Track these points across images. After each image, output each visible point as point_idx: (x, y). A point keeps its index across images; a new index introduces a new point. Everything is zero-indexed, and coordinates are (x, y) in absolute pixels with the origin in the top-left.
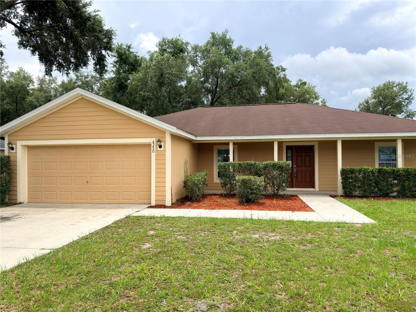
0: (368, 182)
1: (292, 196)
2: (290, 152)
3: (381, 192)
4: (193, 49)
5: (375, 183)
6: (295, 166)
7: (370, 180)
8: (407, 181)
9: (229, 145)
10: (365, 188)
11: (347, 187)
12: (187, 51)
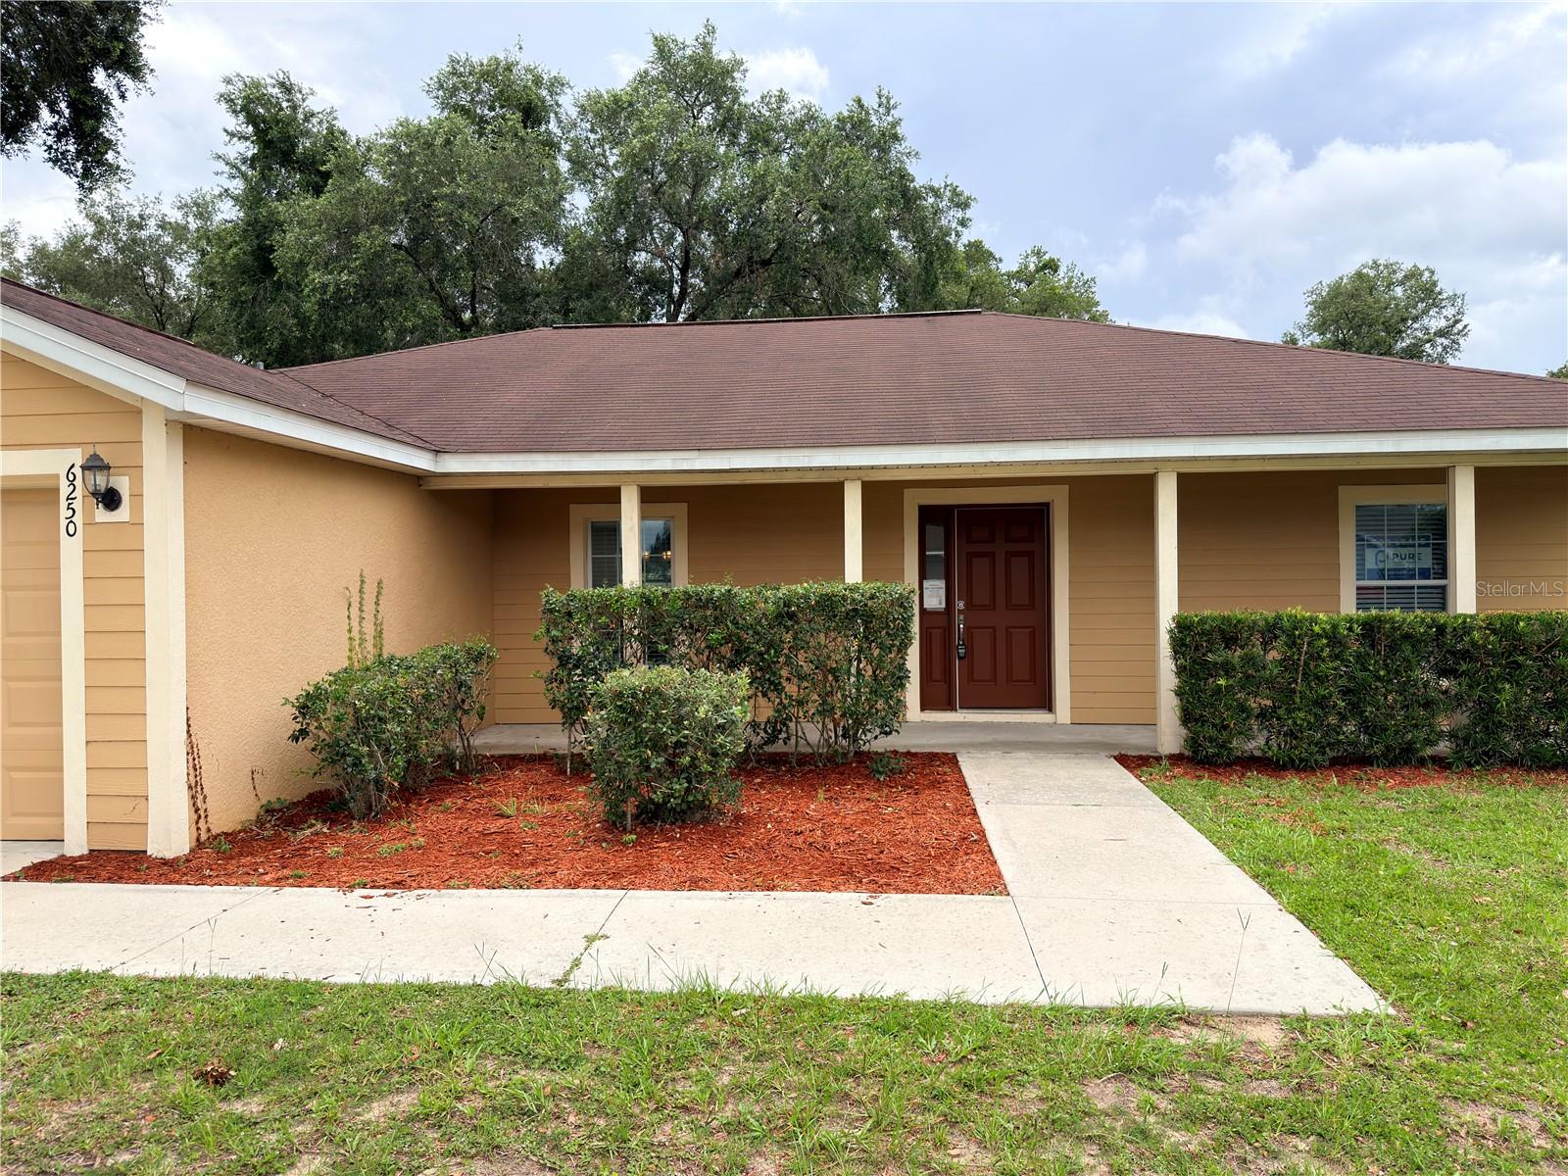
0: (1312, 689)
1: (932, 757)
2: (936, 532)
3: (1377, 743)
5: (1345, 692)
6: (961, 605)
7: (1321, 679)
8: (1509, 682)
9: (620, 503)
10: (1295, 723)
11: (1202, 716)
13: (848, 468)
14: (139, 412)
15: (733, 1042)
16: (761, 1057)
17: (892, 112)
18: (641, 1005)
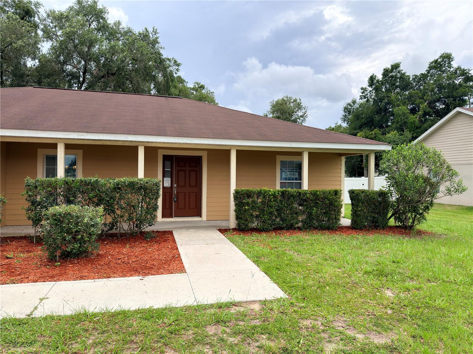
0: (269, 209)
2: (168, 163)
3: (284, 224)
5: (277, 210)
6: (175, 185)
7: (271, 207)
8: (315, 207)
9: (57, 148)
10: (264, 219)
11: (241, 217)
12: (38, 15)
13: (140, 142)
15: (94, 329)
16: (103, 332)
17: (157, 34)
18: (60, 320)
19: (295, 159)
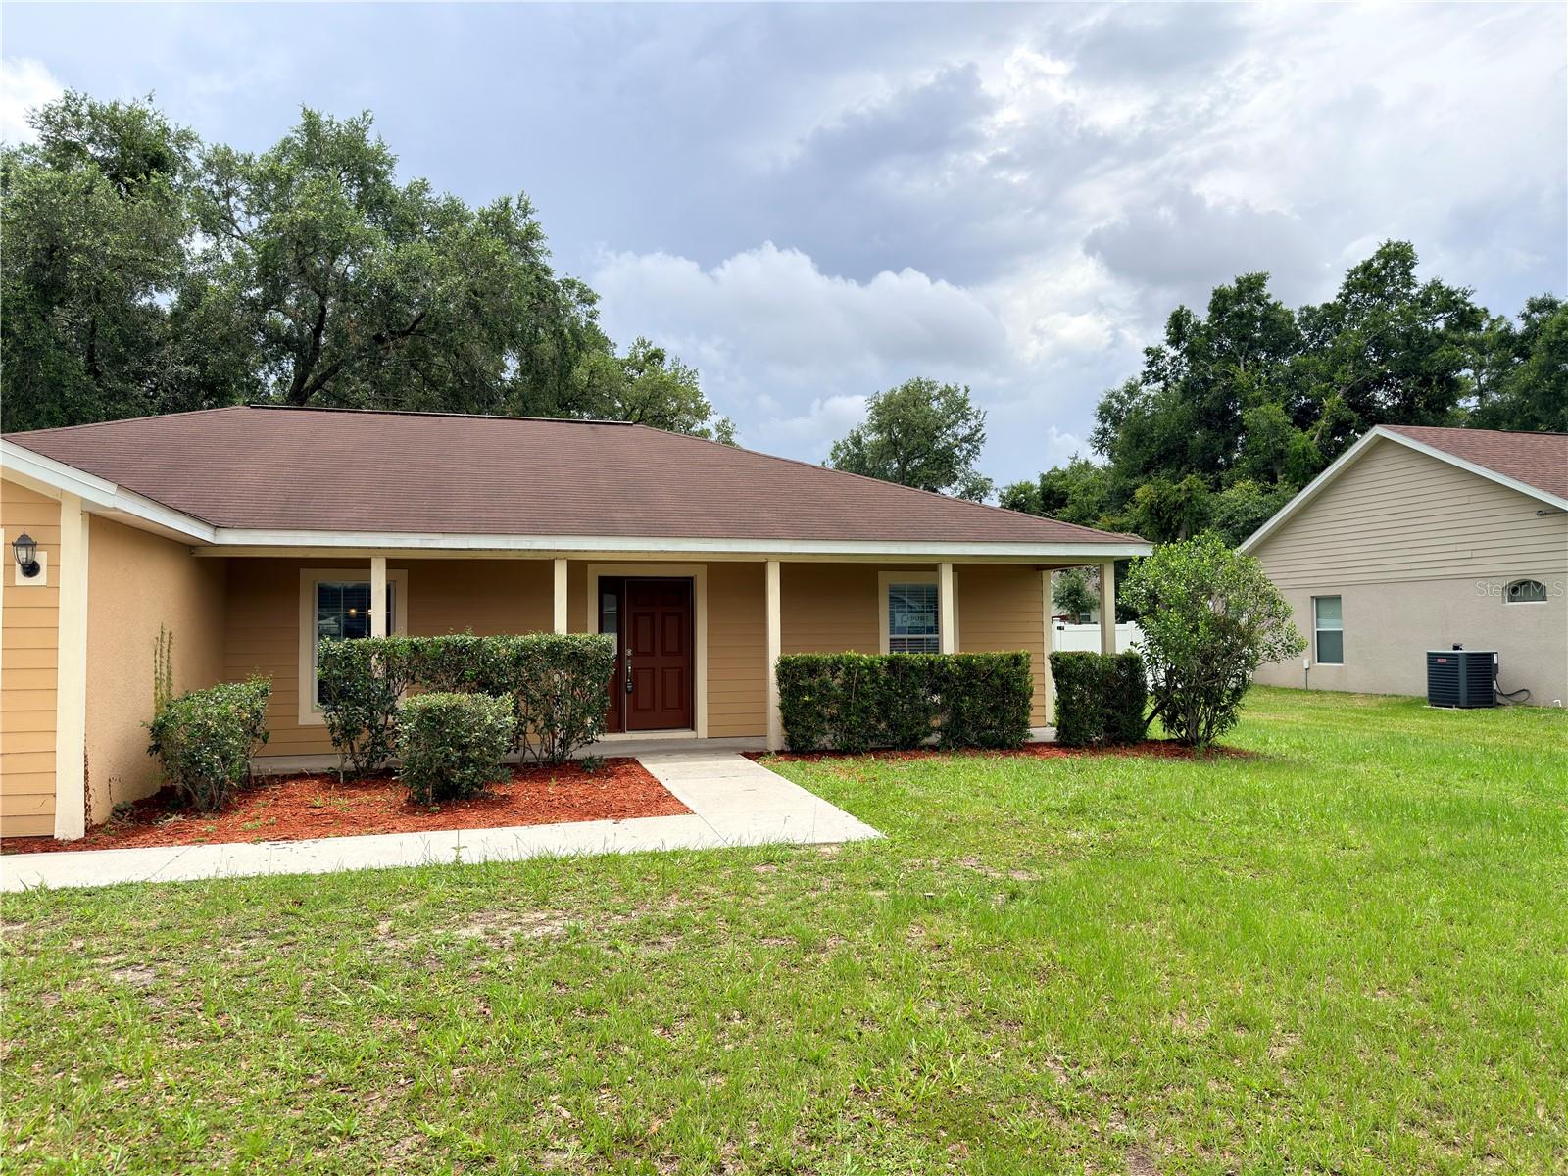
0: (860, 702)
1: (618, 761)
2: (611, 598)
3: (897, 735)
4: (208, 165)
5: (879, 703)
6: (629, 652)
7: (865, 696)
8: (968, 695)
9: (370, 568)
10: (850, 723)
11: (796, 721)
13: (558, 550)
14: (58, 504)
17: (529, 215)
19: (922, 579)
